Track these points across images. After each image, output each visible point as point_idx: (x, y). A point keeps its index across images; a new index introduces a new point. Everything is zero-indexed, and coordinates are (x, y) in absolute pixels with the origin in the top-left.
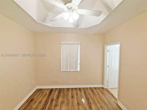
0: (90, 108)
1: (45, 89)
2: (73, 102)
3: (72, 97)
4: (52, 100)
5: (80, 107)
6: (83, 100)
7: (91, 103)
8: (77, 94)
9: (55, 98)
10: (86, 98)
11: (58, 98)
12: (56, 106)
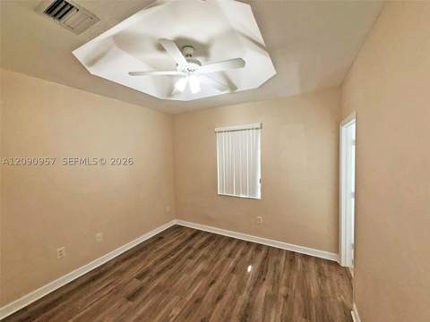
0: (254, 286)
1: (187, 228)
2: (223, 264)
3: (230, 255)
4: (189, 248)
5: (234, 276)
6: (250, 269)
7: (264, 279)
8: (242, 254)
9: (195, 246)
10: (262, 266)
11: (201, 247)
12: (191, 257)
